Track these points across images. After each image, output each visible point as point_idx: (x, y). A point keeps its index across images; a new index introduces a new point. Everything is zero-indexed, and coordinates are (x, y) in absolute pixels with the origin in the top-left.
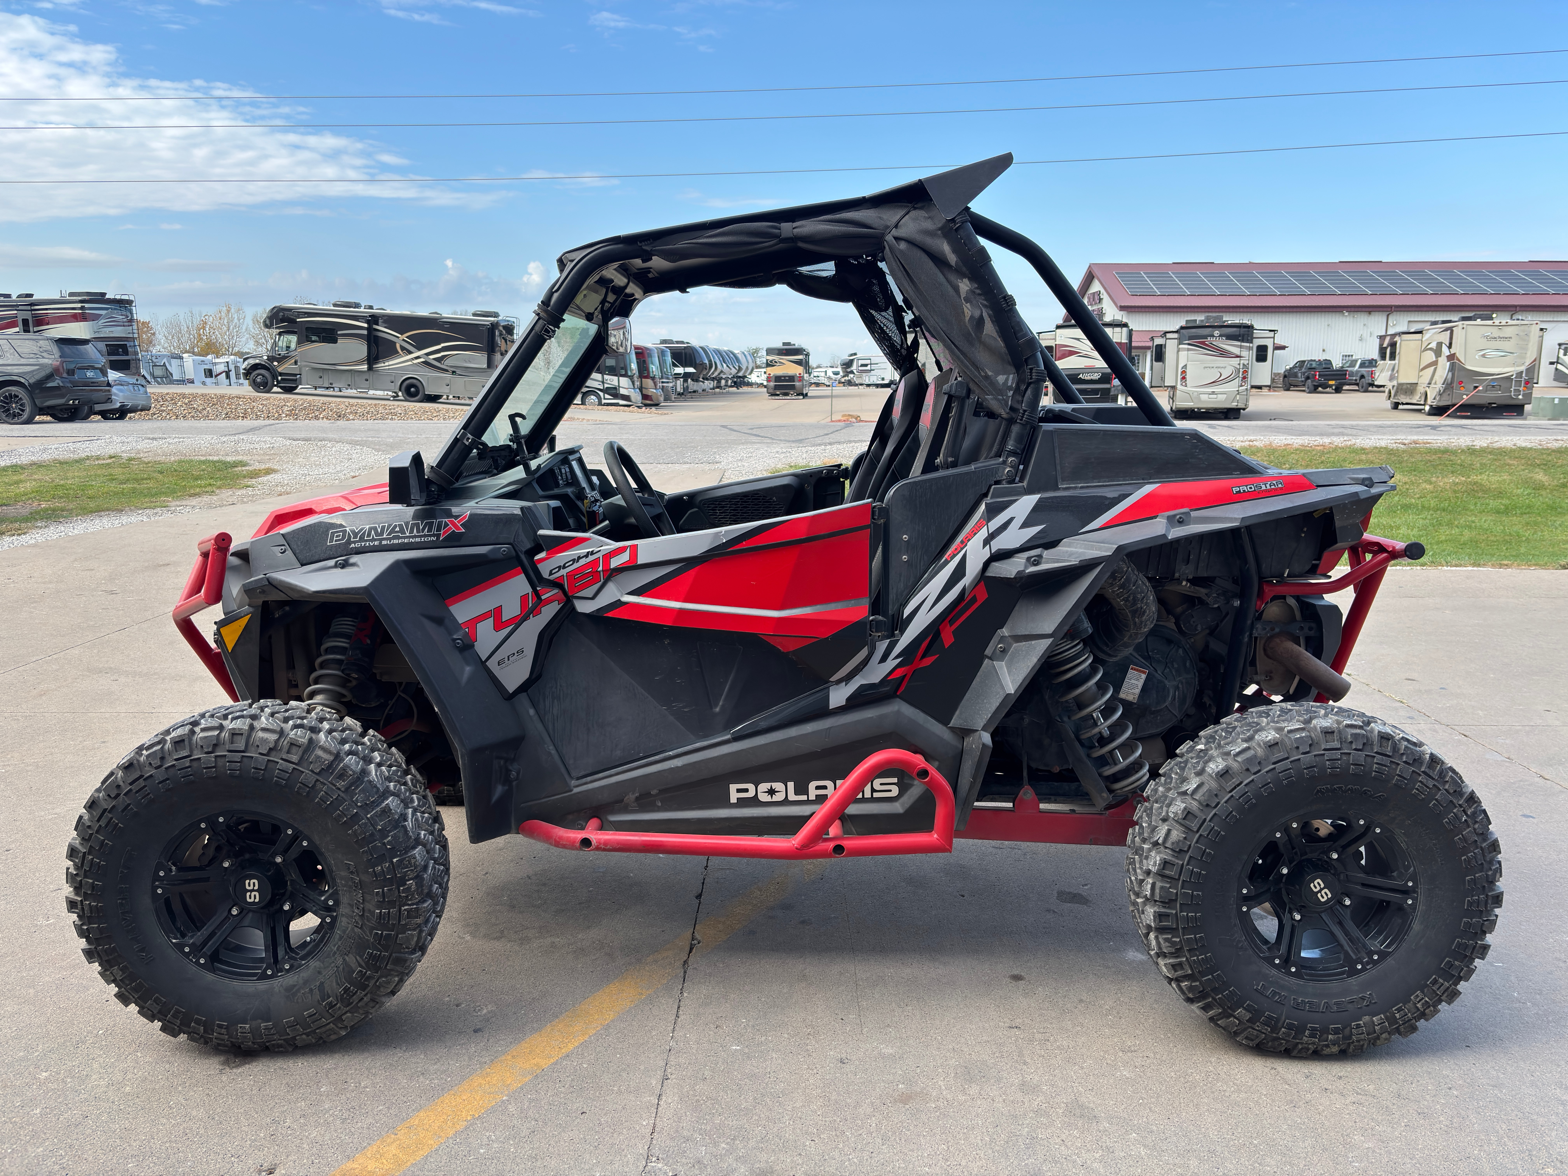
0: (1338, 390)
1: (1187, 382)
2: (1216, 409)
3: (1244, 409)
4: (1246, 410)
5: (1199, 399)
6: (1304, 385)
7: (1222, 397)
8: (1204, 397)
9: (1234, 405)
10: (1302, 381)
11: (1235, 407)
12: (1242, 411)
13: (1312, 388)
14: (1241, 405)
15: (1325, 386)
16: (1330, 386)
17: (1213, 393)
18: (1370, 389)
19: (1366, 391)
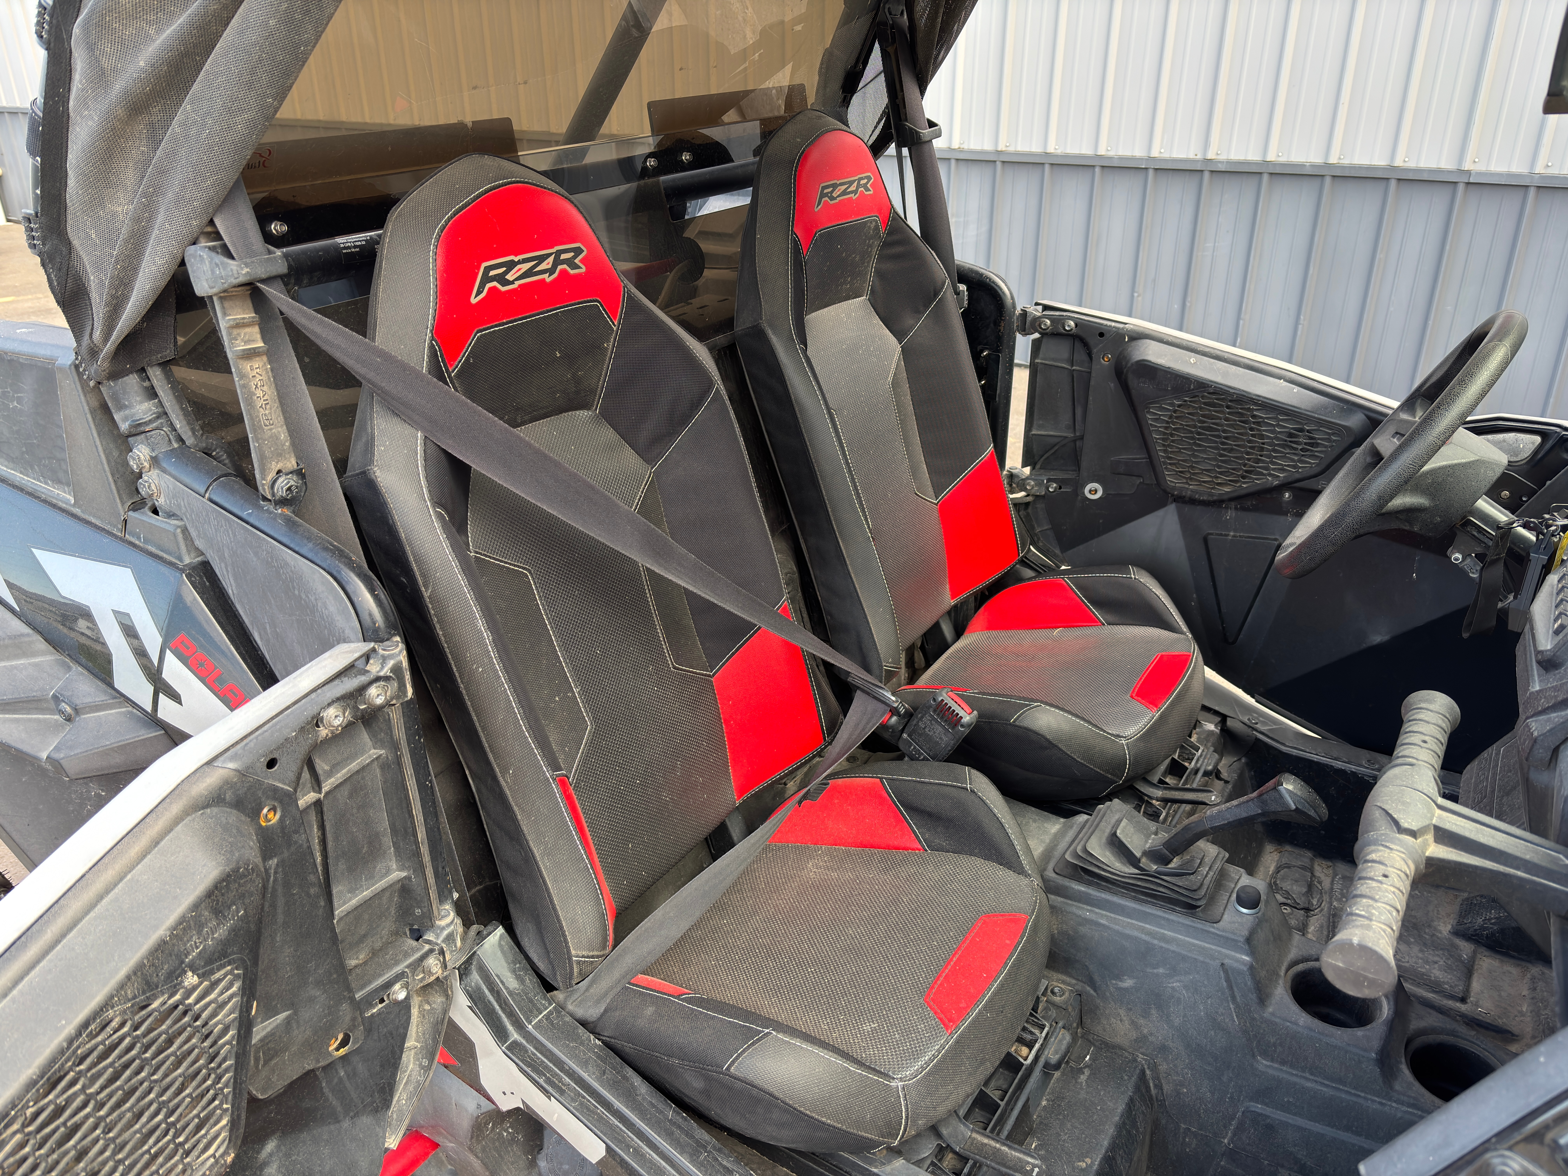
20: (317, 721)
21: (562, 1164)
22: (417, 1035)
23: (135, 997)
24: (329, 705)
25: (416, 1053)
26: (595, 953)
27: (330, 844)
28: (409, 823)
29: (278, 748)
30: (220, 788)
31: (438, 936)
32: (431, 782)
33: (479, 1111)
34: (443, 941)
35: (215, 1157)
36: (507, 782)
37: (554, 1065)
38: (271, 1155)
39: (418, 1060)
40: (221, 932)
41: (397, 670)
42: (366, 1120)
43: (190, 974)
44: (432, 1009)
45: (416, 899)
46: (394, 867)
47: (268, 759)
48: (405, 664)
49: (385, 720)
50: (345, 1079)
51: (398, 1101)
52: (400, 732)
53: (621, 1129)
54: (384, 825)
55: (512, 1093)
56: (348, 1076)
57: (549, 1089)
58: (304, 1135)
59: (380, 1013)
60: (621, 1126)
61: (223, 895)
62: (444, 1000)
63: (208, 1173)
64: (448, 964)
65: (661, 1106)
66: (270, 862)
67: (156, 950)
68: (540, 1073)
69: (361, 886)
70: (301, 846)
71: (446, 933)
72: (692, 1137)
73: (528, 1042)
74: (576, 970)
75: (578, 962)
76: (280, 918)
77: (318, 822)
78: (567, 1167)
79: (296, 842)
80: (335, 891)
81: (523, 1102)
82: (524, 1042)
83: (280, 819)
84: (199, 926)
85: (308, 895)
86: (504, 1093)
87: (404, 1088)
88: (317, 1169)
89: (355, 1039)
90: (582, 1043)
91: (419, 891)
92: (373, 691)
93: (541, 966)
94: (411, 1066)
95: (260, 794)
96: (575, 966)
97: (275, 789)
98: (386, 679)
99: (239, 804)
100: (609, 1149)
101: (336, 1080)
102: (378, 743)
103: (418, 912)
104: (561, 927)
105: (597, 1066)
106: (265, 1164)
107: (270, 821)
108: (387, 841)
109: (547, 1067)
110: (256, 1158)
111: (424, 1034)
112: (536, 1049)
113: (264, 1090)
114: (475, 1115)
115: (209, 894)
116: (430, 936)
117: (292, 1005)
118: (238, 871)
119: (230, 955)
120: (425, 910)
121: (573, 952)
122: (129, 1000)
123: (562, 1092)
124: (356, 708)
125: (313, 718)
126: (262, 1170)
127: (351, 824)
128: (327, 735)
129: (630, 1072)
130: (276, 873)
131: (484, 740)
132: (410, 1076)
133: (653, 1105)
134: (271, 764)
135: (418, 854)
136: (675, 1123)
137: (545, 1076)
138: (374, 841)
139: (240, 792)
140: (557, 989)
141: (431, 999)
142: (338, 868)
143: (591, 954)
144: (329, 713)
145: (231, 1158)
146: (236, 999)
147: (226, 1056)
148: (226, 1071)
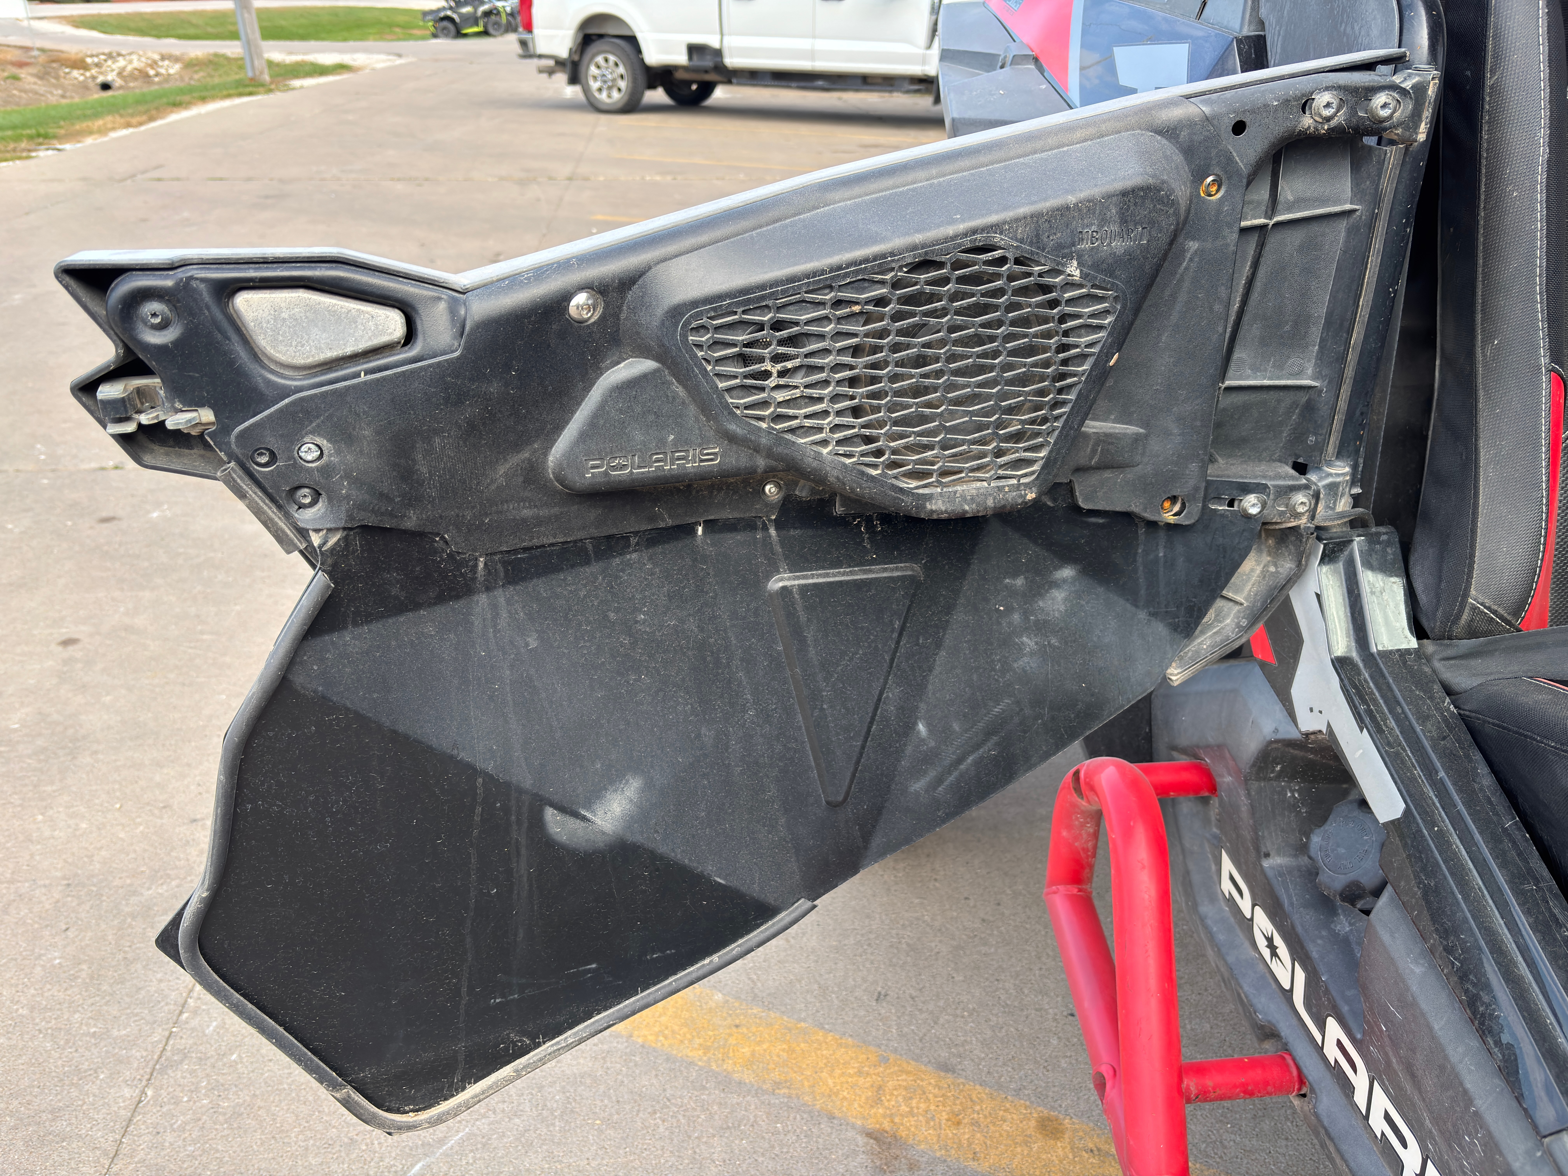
20: (1305, 105)
21: (1338, 846)
22: (1249, 595)
23: (1021, 241)
24: (1327, 89)
25: (1239, 611)
26: (1501, 611)
27: (1255, 296)
28: (1349, 313)
29: (1253, 111)
30: (1180, 121)
31: (1321, 479)
32: (1395, 292)
33: (1274, 735)
34: (1324, 486)
35: (1019, 481)
36: (1484, 356)
37: (1385, 702)
38: (1064, 581)
39: (1238, 618)
40: (1119, 246)
41: (1420, 89)
42: (1160, 629)
43: (1075, 263)
44: (1277, 572)
45: (1316, 422)
46: (1310, 371)
47: (1238, 119)
48: (1432, 91)
49: (1378, 162)
50: (1162, 561)
51: (1200, 644)
52: (1389, 182)
53: (1434, 804)
54: (1320, 310)
55: (1321, 712)
56: (1166, 562)
57: (1367, 720)
58: (1101, 590)
59: (1223, 515)
60: (1436, 800)
61: (1135, 204)
62: (1293, 566)
63: (1007, 489)
64: (1317, 516)
65: (1500, 809)
66: (1191, 243)
67: (1058, 210)
68: (1364, 701)
69: (1265, 370)
70: (1227, 245)
71: (1330, 480)
72: (1526, 861)
73: (1365, 667)
74: (1465, 617)
75: (1474, 608)
76: (1175, 317)
77: (1254, 257)
78: (1343, 851)
79: (1224, 238)
80: (1237, 355)
81: (1329, 725)
82: (1361, 665)
83: (1220, 199)
84: (1103, 220)
85: (1211, 309)
86: (1311, 710)
87: (1211, 636)
88: (1097, 632)
89: (1188, 513)
90: (1431, 698)
91: (1324, 410)
92: (1381, 99)
93: (1423, 598)
94: (1228, 621)
95: (1214, 152)
96: (1467, 610)
97: (1230, 159)
98: (1403, 92)
99: (1188, 151)
100: (1407, 812)
101: (1151, 557)
102: (1358, 194)
103: (1312, 438)
104: (1472, 556)
105: (1439, 728)
106: (1055, 584)
107: (1210, 195)
108: (1316, 333)
109: (1375, 700)
110: (1051, 572)
111: (1256, 595)
112: (1372, 677)
113: (1086, 499)
114: (1268, 738)
115: (1124, 193)
116: (1313, 477)
117: (1146, 424)
118: (1159, 191)
119: (1116, 278)
120: (1320, 439)
121: (1473, 592)
122: (1017, 240)
123: (1380, 730)
124: (1353, 111)
125: (1303, 95)
126: (1050, 588)
127: (1286, 284)
128: (1309, 127)
129: (1478, 756)
130: (1191, 260)
131: (1479, 293)
132: (1222, 628)
133: (1490, 802)
134: (1239, 128)
135: (1342, 358)
136: (1509, 835)
137: (1369, 706)
138: (1302, 322)
139: (1195, 138)
140: (1428, 638)
141: (1281, 562)
142: (1251, 330)
143: (1495, 607)
144: (1323, 99)
145: (1031, 496)
146: (1102, 334)
147: (1070, 387)
148: (1063, 403)
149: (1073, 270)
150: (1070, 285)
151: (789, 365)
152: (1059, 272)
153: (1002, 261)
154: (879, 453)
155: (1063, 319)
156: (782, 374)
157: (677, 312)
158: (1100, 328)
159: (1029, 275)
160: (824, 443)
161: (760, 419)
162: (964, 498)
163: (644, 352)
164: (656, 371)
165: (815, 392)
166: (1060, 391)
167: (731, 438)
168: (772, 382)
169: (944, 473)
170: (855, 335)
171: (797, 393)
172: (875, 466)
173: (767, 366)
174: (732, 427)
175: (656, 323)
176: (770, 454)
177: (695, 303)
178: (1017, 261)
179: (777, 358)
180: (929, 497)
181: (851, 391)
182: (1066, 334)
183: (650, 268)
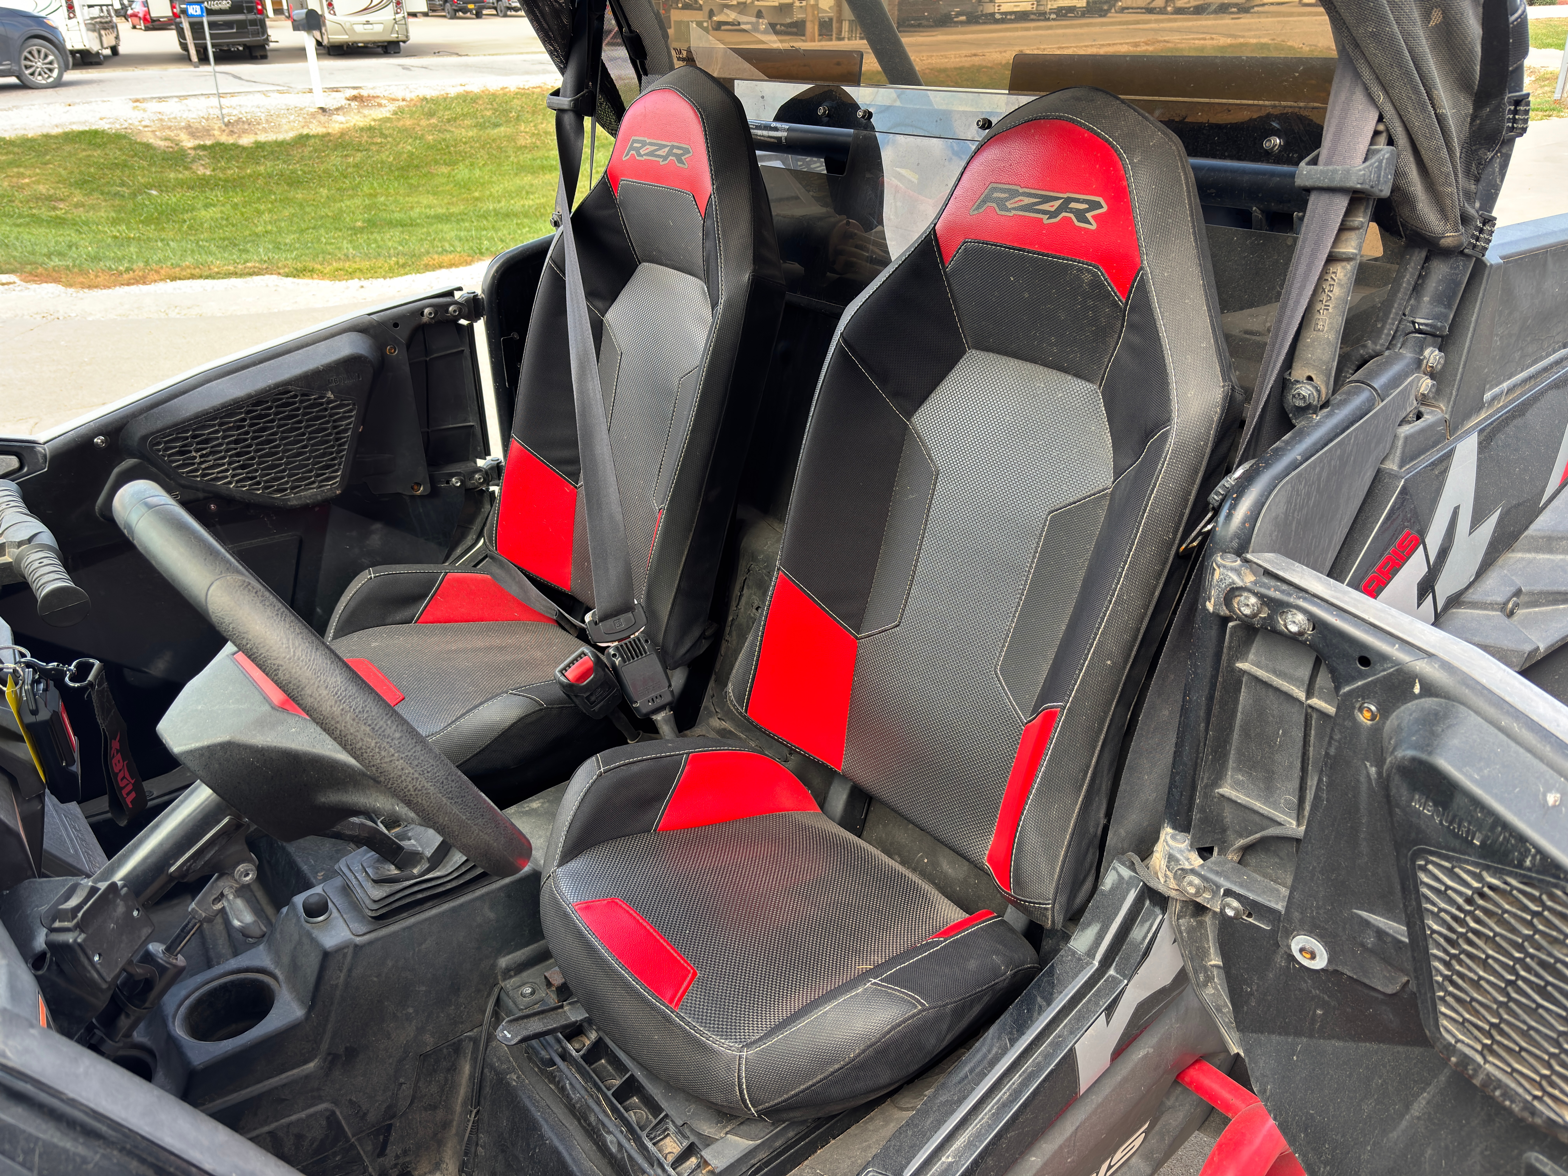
0: (479, 15)
1: (336, 10)
2: (374, 43)
3: (404, 42)
4: (408, 43)
5: (353, 30)
6: (443, 10)
7: (378, 28)
8: (359, 29)
9: (394, 37)
10: (441, 5)
11: (395, 39)
12: (401, 44)
13: (452, 12)
14: (402, 37)
15: (465, 10)
16: (470, 11)
17: (368, 23)
18: (509, 13)
19: (505, 16)
20: (422, 313)
24: (428, 307)
35: (331, 486)
38: (377, 530)
40: (349, 383)
42: (433, 546)
43: (330, 392)
47: (394, 322)
58: (396, 531)
59: (444, 488)
63: (326, 491)
79: (403, 369)
84: (337, 372)
92: (452, 308)
95: (387, 337)
97: (395, 338)
98: (461, 304)
99: (376, 337)
101: (417, 512)
106: (372, 532)
107: (392, 353)
110: (369, 526)
113: (376, 490)
115: (345, 360)
119: (351, 396)
125: (419, 310)
128: (427, 321)
139: (377, 332)
144: (427, 311)
145: (338, 492)
146: (353, 419)
147: (345, 443)
148: (343, 450)
149: (330, 395)
150: (330, 402)
151: (204, 452)
152: (323, 397)
153: (295, 396)
154: (258, 483)
155: (331, 416)
156: (201, 457)
157: (144, 438)
158: (351, 416)
159: (310, 400)
160: (230, 483)
161: (197, 476)
162: (306, 497)
163: (133, 456)
164: (140, 464)
165: (220, 462)
166: (340, 445)
167: (184, 487)
168: (197, 460)
169: (292, 488)
170: (234, 435)
171: (211, 463)
172: (258, 489)
173: (194, 454)
174: (183, 482)
175: (135, 444)
176: (204, 491)
177: (152, 434)
178: (303, 395)
179: (197, 451)
180: (289, 500)
181: (237, 459)
182: (335, 421)
183: (125, 425)
